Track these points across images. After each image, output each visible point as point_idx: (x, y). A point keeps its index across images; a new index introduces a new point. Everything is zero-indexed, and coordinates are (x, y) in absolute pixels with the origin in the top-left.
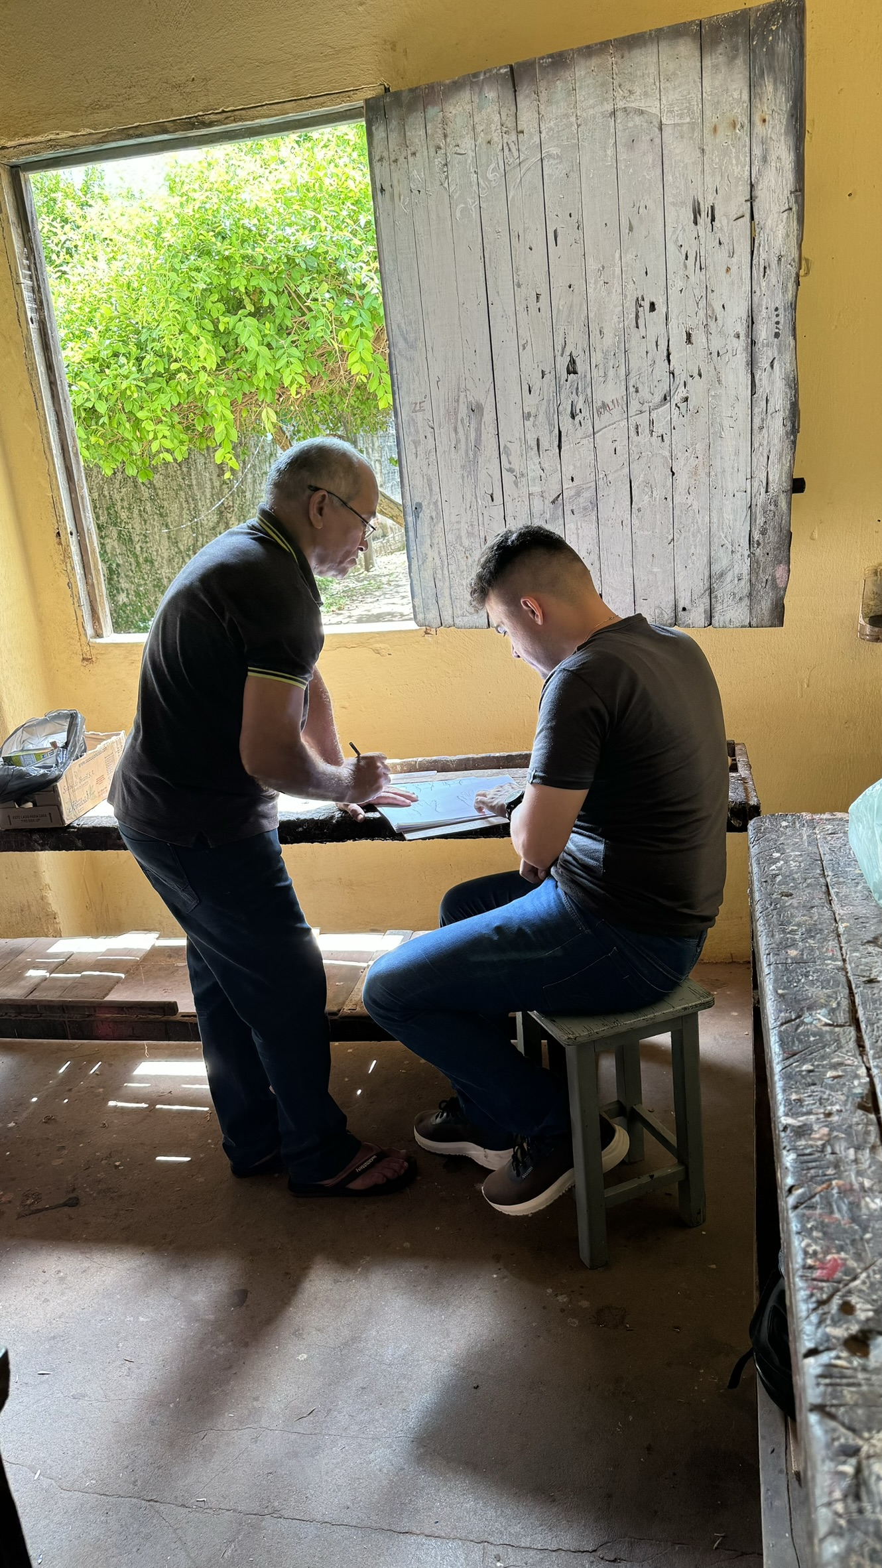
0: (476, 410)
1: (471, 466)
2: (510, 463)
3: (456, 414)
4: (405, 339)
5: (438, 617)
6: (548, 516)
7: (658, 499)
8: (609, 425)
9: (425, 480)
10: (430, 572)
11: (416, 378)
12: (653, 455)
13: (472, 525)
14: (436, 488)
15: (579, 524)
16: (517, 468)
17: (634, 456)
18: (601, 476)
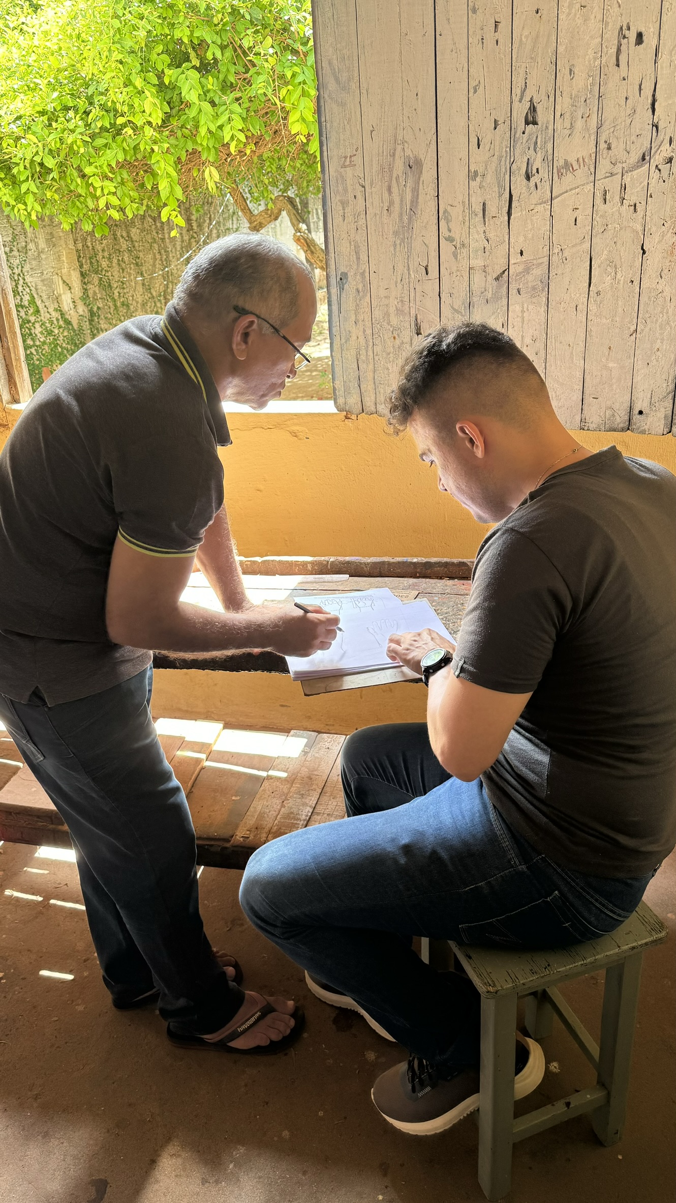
0: (414, 166)
1: (405, 231)
2: (450, 231)
3: (391, 170)
4: (337, 80)
5: (360, 403)
6: (490, 295)
7: (622, 282)
8: (571, 190)
9: (353, 247)
10: (353, 352)
11: (348, 127)
12: (621, 229)
13: (402, 301)
14: (363, 257)
15: (525, 305)
16: (457, 237)
17: (598, 229)
18: (556, 251)
